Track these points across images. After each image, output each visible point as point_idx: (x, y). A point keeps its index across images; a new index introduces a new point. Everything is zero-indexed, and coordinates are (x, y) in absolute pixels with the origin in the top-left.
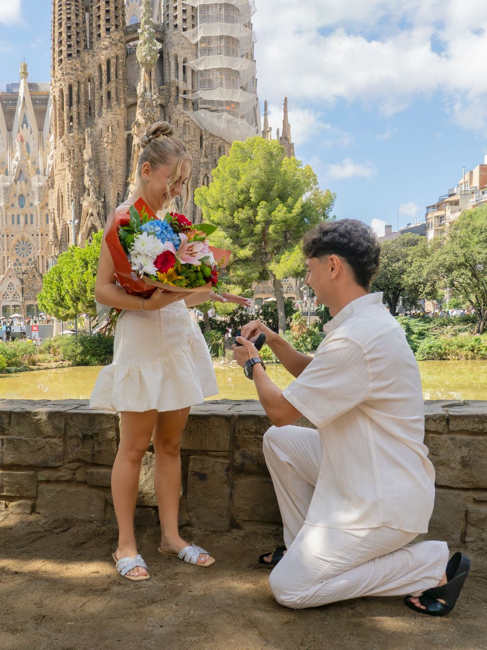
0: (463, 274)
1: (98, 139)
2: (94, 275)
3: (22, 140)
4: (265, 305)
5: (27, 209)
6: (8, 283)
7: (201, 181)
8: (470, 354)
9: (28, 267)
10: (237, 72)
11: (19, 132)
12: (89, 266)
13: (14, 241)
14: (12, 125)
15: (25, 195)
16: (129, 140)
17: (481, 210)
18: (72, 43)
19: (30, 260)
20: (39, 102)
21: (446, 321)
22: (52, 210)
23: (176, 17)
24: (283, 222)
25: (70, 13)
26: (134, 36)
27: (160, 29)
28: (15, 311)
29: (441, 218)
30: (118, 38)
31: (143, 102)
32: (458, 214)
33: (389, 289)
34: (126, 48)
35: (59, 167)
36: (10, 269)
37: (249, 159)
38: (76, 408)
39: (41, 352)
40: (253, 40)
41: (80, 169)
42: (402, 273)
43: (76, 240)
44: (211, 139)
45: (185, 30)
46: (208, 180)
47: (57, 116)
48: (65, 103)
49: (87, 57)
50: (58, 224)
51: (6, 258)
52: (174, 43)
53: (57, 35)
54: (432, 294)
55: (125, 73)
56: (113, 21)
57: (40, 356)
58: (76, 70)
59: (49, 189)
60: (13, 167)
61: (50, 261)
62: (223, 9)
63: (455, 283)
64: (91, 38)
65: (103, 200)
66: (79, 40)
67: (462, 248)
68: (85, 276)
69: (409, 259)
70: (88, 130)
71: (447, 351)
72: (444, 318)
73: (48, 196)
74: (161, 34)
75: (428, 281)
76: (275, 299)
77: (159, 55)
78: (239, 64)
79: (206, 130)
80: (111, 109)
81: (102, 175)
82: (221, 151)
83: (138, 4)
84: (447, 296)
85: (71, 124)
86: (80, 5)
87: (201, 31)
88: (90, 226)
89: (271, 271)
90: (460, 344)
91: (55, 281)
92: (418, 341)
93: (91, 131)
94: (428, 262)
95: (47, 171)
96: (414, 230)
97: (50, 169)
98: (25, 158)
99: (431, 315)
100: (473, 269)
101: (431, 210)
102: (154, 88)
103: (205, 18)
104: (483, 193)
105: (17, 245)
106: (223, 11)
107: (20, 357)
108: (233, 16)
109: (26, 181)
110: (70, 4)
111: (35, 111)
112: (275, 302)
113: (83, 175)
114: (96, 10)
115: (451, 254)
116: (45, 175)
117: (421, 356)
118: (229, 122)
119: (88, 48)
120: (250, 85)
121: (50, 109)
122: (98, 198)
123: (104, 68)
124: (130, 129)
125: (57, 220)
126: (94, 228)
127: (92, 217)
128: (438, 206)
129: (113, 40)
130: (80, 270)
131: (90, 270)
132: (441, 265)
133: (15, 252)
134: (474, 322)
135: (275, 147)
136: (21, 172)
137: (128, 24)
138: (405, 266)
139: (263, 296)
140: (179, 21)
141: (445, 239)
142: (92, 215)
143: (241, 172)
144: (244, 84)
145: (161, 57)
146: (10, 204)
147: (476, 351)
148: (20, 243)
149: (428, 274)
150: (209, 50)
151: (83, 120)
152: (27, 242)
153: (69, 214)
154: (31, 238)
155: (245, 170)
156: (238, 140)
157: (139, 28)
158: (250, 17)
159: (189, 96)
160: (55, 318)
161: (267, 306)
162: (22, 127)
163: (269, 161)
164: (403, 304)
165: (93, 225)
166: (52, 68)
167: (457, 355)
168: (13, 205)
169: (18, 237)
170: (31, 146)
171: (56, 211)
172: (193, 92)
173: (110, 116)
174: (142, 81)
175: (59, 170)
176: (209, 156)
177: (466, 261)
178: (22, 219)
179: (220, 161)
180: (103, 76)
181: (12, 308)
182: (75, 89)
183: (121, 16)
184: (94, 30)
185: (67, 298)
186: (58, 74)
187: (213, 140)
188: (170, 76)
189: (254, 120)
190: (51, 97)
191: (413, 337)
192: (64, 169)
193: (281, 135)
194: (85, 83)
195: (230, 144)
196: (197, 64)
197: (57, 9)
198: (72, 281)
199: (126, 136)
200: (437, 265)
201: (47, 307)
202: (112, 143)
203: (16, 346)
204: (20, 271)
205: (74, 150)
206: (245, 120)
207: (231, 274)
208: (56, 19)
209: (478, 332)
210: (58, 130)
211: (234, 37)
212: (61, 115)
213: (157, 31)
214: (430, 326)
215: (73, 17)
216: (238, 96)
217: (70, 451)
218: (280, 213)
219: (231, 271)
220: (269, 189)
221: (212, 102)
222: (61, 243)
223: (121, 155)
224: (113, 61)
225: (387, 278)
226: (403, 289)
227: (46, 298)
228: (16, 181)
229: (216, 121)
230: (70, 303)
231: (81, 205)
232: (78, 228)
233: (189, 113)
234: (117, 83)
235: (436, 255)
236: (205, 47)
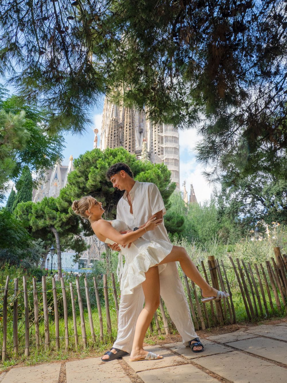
23: (155, 150)
26: (139, 154)
27: (150, 154)
45: (159, 155)
52: (155, 159)
56: (131, 148)
87: (165, 156)
103: (166, 151)
106: (174, 150)
108: (177, 152)
110: (115, 141)
114: (125, 144)
137: (137, 150)
140: (157, 151)
150: (169, 163)
157: (142, 152)
183: (134, 147)
197: (110, 142)
215: (116, 145)
236: (167, 162)
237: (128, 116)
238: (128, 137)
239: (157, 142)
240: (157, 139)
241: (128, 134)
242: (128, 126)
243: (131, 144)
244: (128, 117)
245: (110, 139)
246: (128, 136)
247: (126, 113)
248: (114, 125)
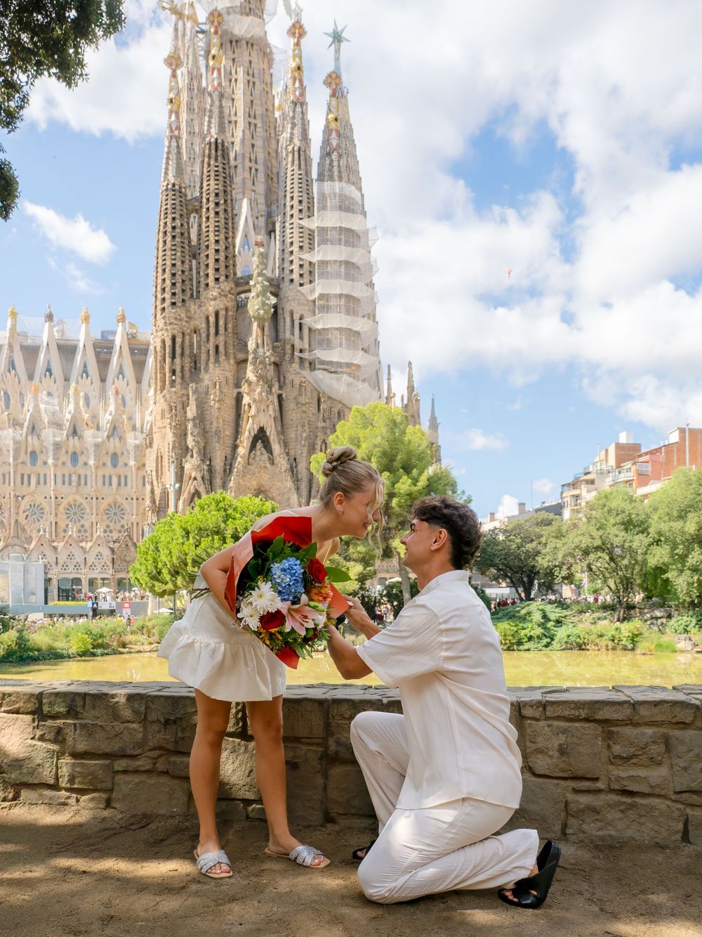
0: (600, 557)
1: (203, 396)
2: (196, 546)
3: (117, 393)
4: (389, 586)
5: (121, 470)
6: (96, 552)
7: (318, 447)
8: (610, 644)
9: (120, 535)
10: (358, 333)
11: (114, 383)
12: (191, 536)
13: (104, 505)
14: (106, 375)
15: (119, 454)
16: (239, 398)
17: (617, 491)
18: (177, 291)
19: (123, 526)
20: (138, 352)
21: (585, 608)
22: (149, 472)
23: (292, 271)
24: (407, 495)
25: (175, 259)
26: (246, 288)
27: (275, 283)
28: (104, 585)
29: (577, 497)
30: (228, 289)
31: (255, 358)
32: (594, 494)
33: (523, 572)
34: (236, 300)
35: (159, 424)
36: (98, 536)
37: (370, 427)
38: (159, 690)
39: (133, 633)
40: (375, 300)
41: (183, 427)
42: (536, 555)
43: (176, 507)
44: (329, 402)
45: (301, 285)
46: (326, 447)
47: (158, 368)
48: (167, 355)
49: (193, 307)
50: (156, 488)
51: (94, 524)
52: (290, 298)
53: (160, 281)
54: (569, 578)
55: (235, 327)
56: (222, 270)
57: (130, 638)
58: (180, 320)
59: (147, 448)
60: (105, 422)
61: (146, 528)
62: (343, 266)
63: (593, 567)
64: (198, 287)
65: (208, 463)
66: (184, 288)
67: (598, 529)
68: (185, 547)
69: (543, 540)
70: (192, 385)
71: (586, 641)
72: (583, 604)
73: (145, 456)
74: (275, 287)
75: (563, 564)
76: (400, 579)
77: (273, 310)
78: (360, 325)
79: (324, 393)
80: (219, 364)
81: (208, 435)
82: (340, 415)
83: (251, 254)
84: (585, 581)
85: (174, 378)
86: (187, 252)
87: (319, 288)
88: (192, 491)
89: (396, 548)
90: (599, 633)
91: (151, 552)
92: (555, 629)
93: (196, 387)
94: (564, 544)
95: (144, 428)
96: (548, 509)
97: (149, 426)
98: (119, 412)
99: (568, 601)
100: (611, 554)
101: (566, 488)
102: (267, 344)
103: (323, 274)
104: (620, 472)
105: (108, 510)
106: (343, 269)
107: (108, 638)
108: (353, 275)
109: (121, 438)
110: (175, 250)
111: (134, 362)
112: (400, 583)
113: (186, 435)
114: (205, 258)
115: (587, 536)
116: (142, 432)
117: (559, 645)
118: (349, 385)
119: (195, 297)
120: (372, 348)
121: (151, 361)
122: (203, 461)
123: (212, 319)
124: (240, 387)
125: (155, 483)
126: (197, 494)
127: (195, 482)
128: (573, 485)
129: (222, 290)
130: (181, 540)
131: (191, 541)
132: (577, 547)
133: (106, 517)
134: (613, 610)
135: (398, 415)
136: (115, 428)
137: (239, 274)
138: (540, 547)
139: (388, 576)
140: (295, 276)
141: (581, 519)
142: (195, 479)
143: (361, 439)
144: (365, 346)
145: (276, 313)
146: (101, 463)
147: (616, 641)
148: (111, 507)
149: (564, 556)
150: (328, 308)
151: (187, 374)
152: (119, 507)
153: (169, 477)
154: (124, 502)
155: (366, 438)
156: (359, 405)
157: (251, 279)
158: (371, 276)
159: (306, 355)
160: (150, 594)
161: (391, 587)
162: (118, 378)
163: (392, 429)
164: (539, 589)
165: (196, 490)
166: (153, 316)
167: (597, 645)
168: (104, 464)
169: (109, 500)
170: (127, 399)
171: (154, 473)
172: (310, 351)
173: (218, 371)
174: (254, 336)
175: (159, 428)
176: (328, 421)
177: (603, 544)
178: (115, 480)
179: (337, 427)
180: (211, 329)
181: (100, 582)
182: (179, 340)
183: (231, 267)
184: (202, 279)
185: (165, 571)
186: (161, 323)
187: (332, 403)
188: (285, 332)
189: (376, 384)
190: (152, 348)
191: (550, 625)
192: (165, 427)
193: (405, 402)
194: (190, 335)
195: (351, 409)
196: (315, 322)
197: (161, 254)
198: (170, 553)
199: (235, 394)
200: (573, 547)
201: (141, 581)
202: (219, 401)
203: (103, 625)
204: (110, 539)
205: (176, 407)
206: (366, 384)
207: (351, 550)
208: (160, 265)
209: (618, 620)
210: (159, 384)
211: (355, 295)
212: (163, 368)
213: (271, 285)
214: (568, 613)
215: (179, 263)
216: (359, 358)
217: (151, 737)
218: (404, 485)
219: (351, 546)
220: (392, 459)
221: (331, 363)
222: (160, 509)
223: (229, 415)
224: (222, 313)
225: (521, 560)
226: (538, 572)
227: (140, 570)
228: (108, 437)
229: (335, 384)
230: (167, 577)
231: (182, 468)
232: (179, 493)
233: (306, 373)
234: (226, 336)
235: (571, 536)
236: (323, 304)
237: (212, 174)
238: (212, 238)
239: (295, 248)
240: (296, 239)
241: (211, 229)
242: (212, 205)
243: (222, 256)
244: (212, 177)
245: (161, 244)
246: (211, 235)
247: (206, 166)
248: (170, 202)
